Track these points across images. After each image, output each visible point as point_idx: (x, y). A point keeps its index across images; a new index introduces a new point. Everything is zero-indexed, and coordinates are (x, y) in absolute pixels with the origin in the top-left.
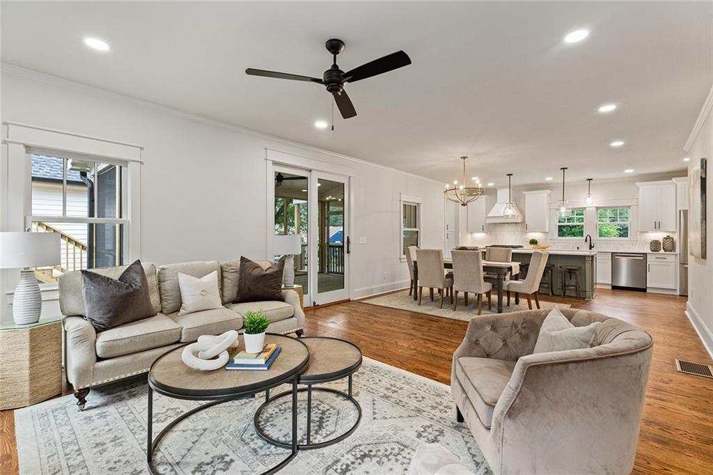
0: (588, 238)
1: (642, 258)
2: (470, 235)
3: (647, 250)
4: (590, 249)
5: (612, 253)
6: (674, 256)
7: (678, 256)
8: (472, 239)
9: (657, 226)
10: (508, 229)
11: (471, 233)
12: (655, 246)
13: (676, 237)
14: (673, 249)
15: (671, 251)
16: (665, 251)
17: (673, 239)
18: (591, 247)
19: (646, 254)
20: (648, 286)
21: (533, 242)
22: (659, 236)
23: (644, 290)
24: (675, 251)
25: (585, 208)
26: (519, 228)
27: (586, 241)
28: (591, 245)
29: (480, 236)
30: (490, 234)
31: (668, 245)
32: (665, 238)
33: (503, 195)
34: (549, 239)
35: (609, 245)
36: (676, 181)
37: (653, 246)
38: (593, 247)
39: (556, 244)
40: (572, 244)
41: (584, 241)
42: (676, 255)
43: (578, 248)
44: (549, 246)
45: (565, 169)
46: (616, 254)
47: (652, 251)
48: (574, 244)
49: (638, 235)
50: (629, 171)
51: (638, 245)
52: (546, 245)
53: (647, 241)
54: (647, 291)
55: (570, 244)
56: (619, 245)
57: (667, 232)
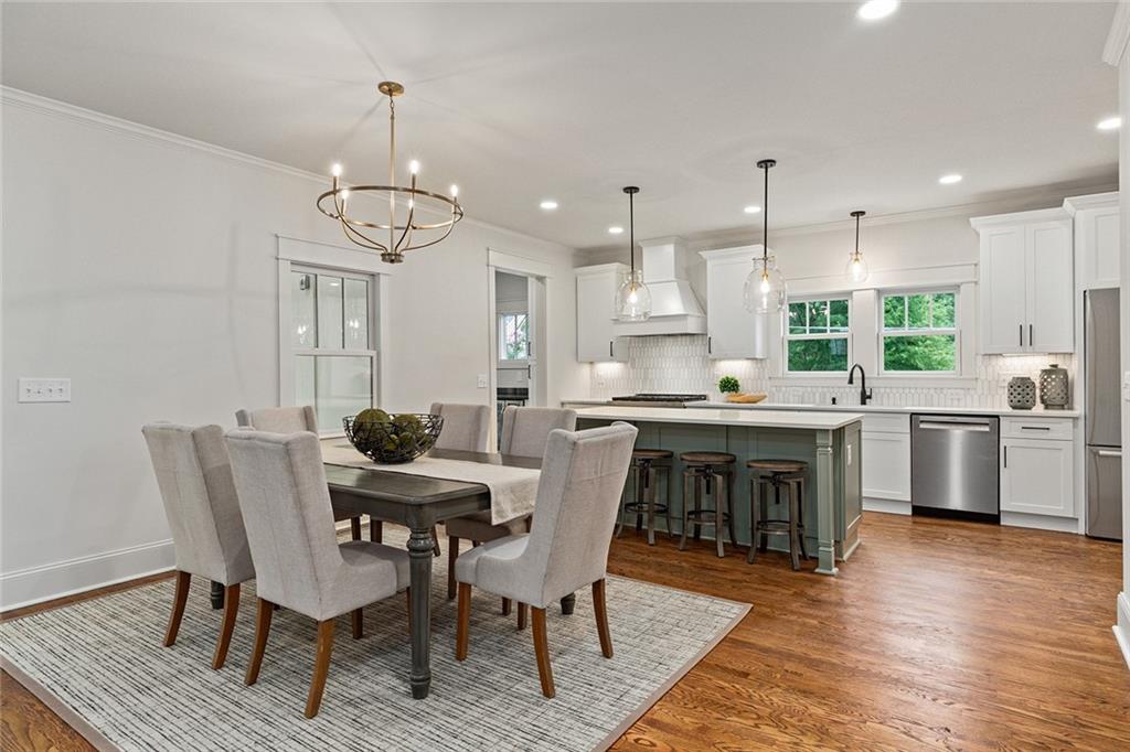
0: (857, 373)
1: (987, 429)
2: (586, 369)
3: (1001, 406)
4: (863, 403)
5: (912, 414)
6: (1070, 424)
7: (1081, 423)
8: (592, 377)
9: (1027, 339)
10: (672, 349)
11: (591, 363)
12: (1021, 392)
13: (1075, 369)
14: (1066, 402)
15: (1062, 407)
16: (1047, 407)
17: (1065, 373)
18: (865, 398)
19: (997, 417)
20: (1001, 509)
21: (729, 385)
22: (1031, 366)
23: (994, 519)
24: (1071, 408)
25: (850, 293)
26: (698, 348)
27: (851, 382)
28: (863, 392)
29: (610, 369)
30: (633, 368)
31: (1054, 385)
32: (1045, 371)
33: (660, 261)
34: (767, 377)
35: (907, 391)
36: (1074, 206)
37: (1015, 394)
38: (870, 397)
39: (784, 389)
40: (820, 390)
41: (847, 381)
42: (1075, 419)
43: (834, 400)
44: (765, 397)
45: (769, 164)
46: (922, 418)
47: (1014, 408)
48: (825, 390)
49: (979, 363)
50: (951, 179)
51: (980, 392)
52: (757, 394)
53: (1001, 379)
54: (1002, 523)
55: (814, 390)
56: (932, 391)
57: (1050, 354)
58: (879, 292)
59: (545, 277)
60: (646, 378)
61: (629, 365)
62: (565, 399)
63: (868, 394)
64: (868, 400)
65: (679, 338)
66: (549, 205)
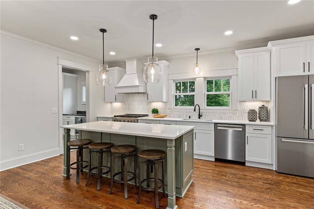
0: (197, 108)
1: (241, 129)
2: (109, 105)
3: (246, 121)
4: (199, 118)
5: (215, 123)
6: (270, 128)
7: (274, 128)
8: (111, 107)
9: (254, 96)
10: (137, 98)
11: (111, 103)
12: (252, 116)
13: (271, 106)
14: (267, 119)
15: (266, 121)
16: (261, 120)
17: (267, 108)
18: (200, 116)
19: (245, 125)
20: (246, 160)
21: (155, 111)
22: (255, 105)
23: (243, 164)
24: (269, 121)
25: (195, 79)
26: (145, 98)
27: (195, 111)
28: (199, 114)
29: (117, 105)
30: (125, 104)
31: (264, 114)
32: (260, 107)
34: (168, 108)
35: (214, 114)
36: (272, 45)
37: (250, 116)
38: (201, 116)
39: (173, 113)
40: (185, 113)
41: (194, 110)
42: (272, 126)
43: (190, 117)
44: (167, 115)
45: (154, 17)
46: (218, 125)
47: (250, 121)
48: (187, 113)
49: (238, 104)
50: (229, 33)
51: (238, 114)
52: (165, 115)
53: (245, 110)
54: (246, 165)
55: (183, 113)
56: (222, 114)
57: (262, 101)
58: (205, 78)
59: (89, 71)
60: (129, 108)
61: (123, 104)
62: (98, 116)
63: (201, 115)
64: (201, 117)
65: (139, 94)
66: (74, 38)
